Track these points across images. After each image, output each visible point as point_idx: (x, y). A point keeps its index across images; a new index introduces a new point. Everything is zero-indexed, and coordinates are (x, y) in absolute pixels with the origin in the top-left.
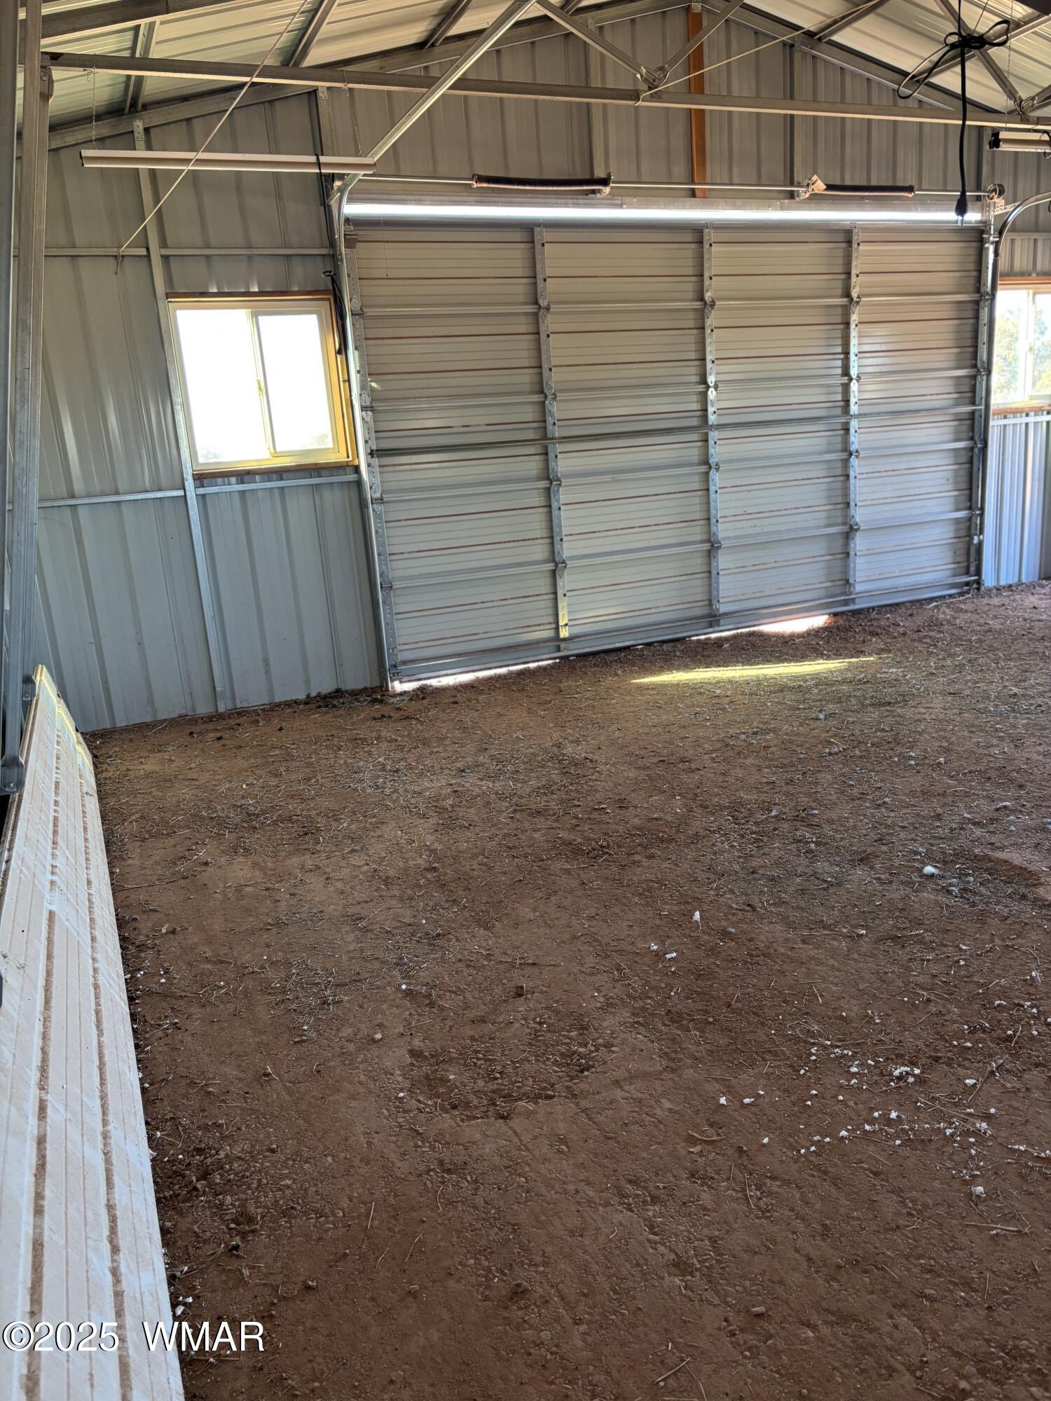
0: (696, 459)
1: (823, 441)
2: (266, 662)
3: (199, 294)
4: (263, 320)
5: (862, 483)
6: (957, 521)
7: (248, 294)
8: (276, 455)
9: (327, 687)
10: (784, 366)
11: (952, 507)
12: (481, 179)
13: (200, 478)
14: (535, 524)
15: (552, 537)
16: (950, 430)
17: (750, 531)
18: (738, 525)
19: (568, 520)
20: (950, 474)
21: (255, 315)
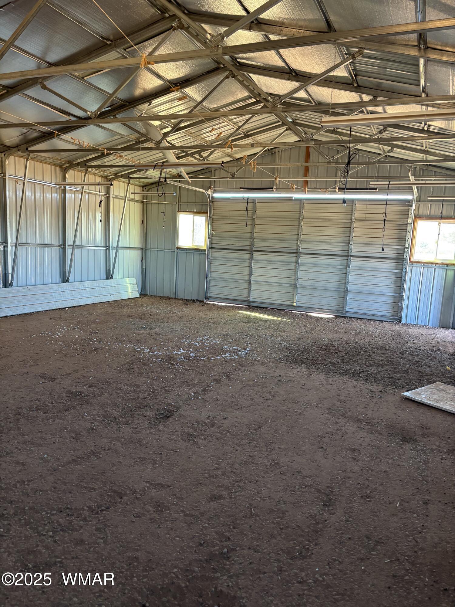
0: (294, 261)
1: (339, 262)
2: (185, 289)
3: (185, 211)
4: (195, 217)
5: (351, 277)
6: (394, 297)
7: (194, 212)
8: (193, 246)
9: (195, 299)
10: (319, 238)
11: (393, 291)
12: (241, 188)
13: (177, 248)
14: (246, 270)
15: (250, 275)
16: (394, 266)
17: (310, 284)
18: (306, 282)
19: (254, 271)
20: (392, 280)
21: (194, 216)
